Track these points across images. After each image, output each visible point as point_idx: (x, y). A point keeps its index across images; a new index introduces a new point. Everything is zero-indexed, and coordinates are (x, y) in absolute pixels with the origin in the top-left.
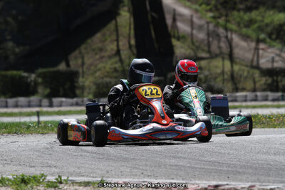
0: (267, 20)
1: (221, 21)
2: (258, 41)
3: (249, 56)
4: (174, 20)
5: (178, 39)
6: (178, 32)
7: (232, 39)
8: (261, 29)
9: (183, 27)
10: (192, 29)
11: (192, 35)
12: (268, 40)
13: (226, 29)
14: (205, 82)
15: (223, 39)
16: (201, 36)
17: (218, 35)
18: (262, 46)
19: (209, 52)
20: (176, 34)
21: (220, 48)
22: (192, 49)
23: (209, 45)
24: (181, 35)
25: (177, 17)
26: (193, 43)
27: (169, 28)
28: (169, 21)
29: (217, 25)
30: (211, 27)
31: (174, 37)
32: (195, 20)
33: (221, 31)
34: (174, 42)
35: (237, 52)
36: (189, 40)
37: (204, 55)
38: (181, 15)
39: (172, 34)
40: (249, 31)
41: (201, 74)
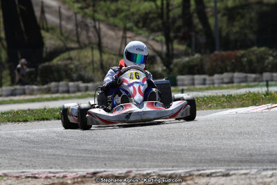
0: (133, 9)
1: (89, 11)
2: (126, 30)
3: (117, 44)
4: (43, 12)
5: (47, 30)
6: (47, 24)
7: (100, 29)
8: (127, 18)
9: (51, 19)
10: (61, 20)
11: (61, 26)
12: (135, 28)
13: (94, 19)
14: (75, 73)
15: (92, 29)
16: (70, 26)
17: (86, 25)
18: (129, 34)
19: (78, 42)
20: (45, 26)
21: (88, 37)
22: (61, 40)
23: (78, 35)
24: (49, 26)
25: (46, 9)
26: (62, 34)
27: (38, 20)
28: (38, 13)
29: (85, 16)
30: (79, 17)
31: (43, 29)
32: (63, 11)
33: (89, 21)
34: (44, 33)
35: (105, 41)
36: (58, 31)
37: (73, 45)
38: (49, 7)
39: (41, 25)
40: (117, 21)
41: (71, 63)
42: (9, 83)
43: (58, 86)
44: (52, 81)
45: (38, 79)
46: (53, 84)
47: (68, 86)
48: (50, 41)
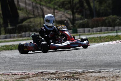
1: (38, 1)
2: (54, 9)
4: (18, 2)
5: (20, 10)
6: (20, 7)
7: (43, 9)
8: (55, 4)
9: (22, 5)
10: (26, 5)
11: (26, 8)
12: (58, 8)
13: (41, 5)
14: (33, 28)
15: (40, 9)
16: (30, 8)
17: (37, 7)
18: (56, 11)
19: (34, 15)
21: (38, 13)
22: (26, 14)
23: (34, 12)
24: (21, 8)
26: (26, 11)
27: (16, 5)
28: (16, 3)
29: (36, 3)
30: (34, 4)
31: (18, 9)
32: (27, 1)
33: (38, 5)
37: (32, 16)
39: (17, 8)
40: (50, 5)
41: (31, 24)
42: (4, 33)
43: (25, 34)
44: (23, 32)
45: (17, 31)
46: (23, 33)
47: (30, 34)
48: (21, 14)
